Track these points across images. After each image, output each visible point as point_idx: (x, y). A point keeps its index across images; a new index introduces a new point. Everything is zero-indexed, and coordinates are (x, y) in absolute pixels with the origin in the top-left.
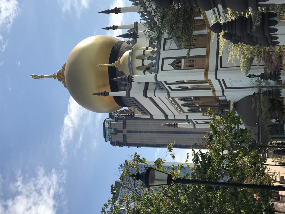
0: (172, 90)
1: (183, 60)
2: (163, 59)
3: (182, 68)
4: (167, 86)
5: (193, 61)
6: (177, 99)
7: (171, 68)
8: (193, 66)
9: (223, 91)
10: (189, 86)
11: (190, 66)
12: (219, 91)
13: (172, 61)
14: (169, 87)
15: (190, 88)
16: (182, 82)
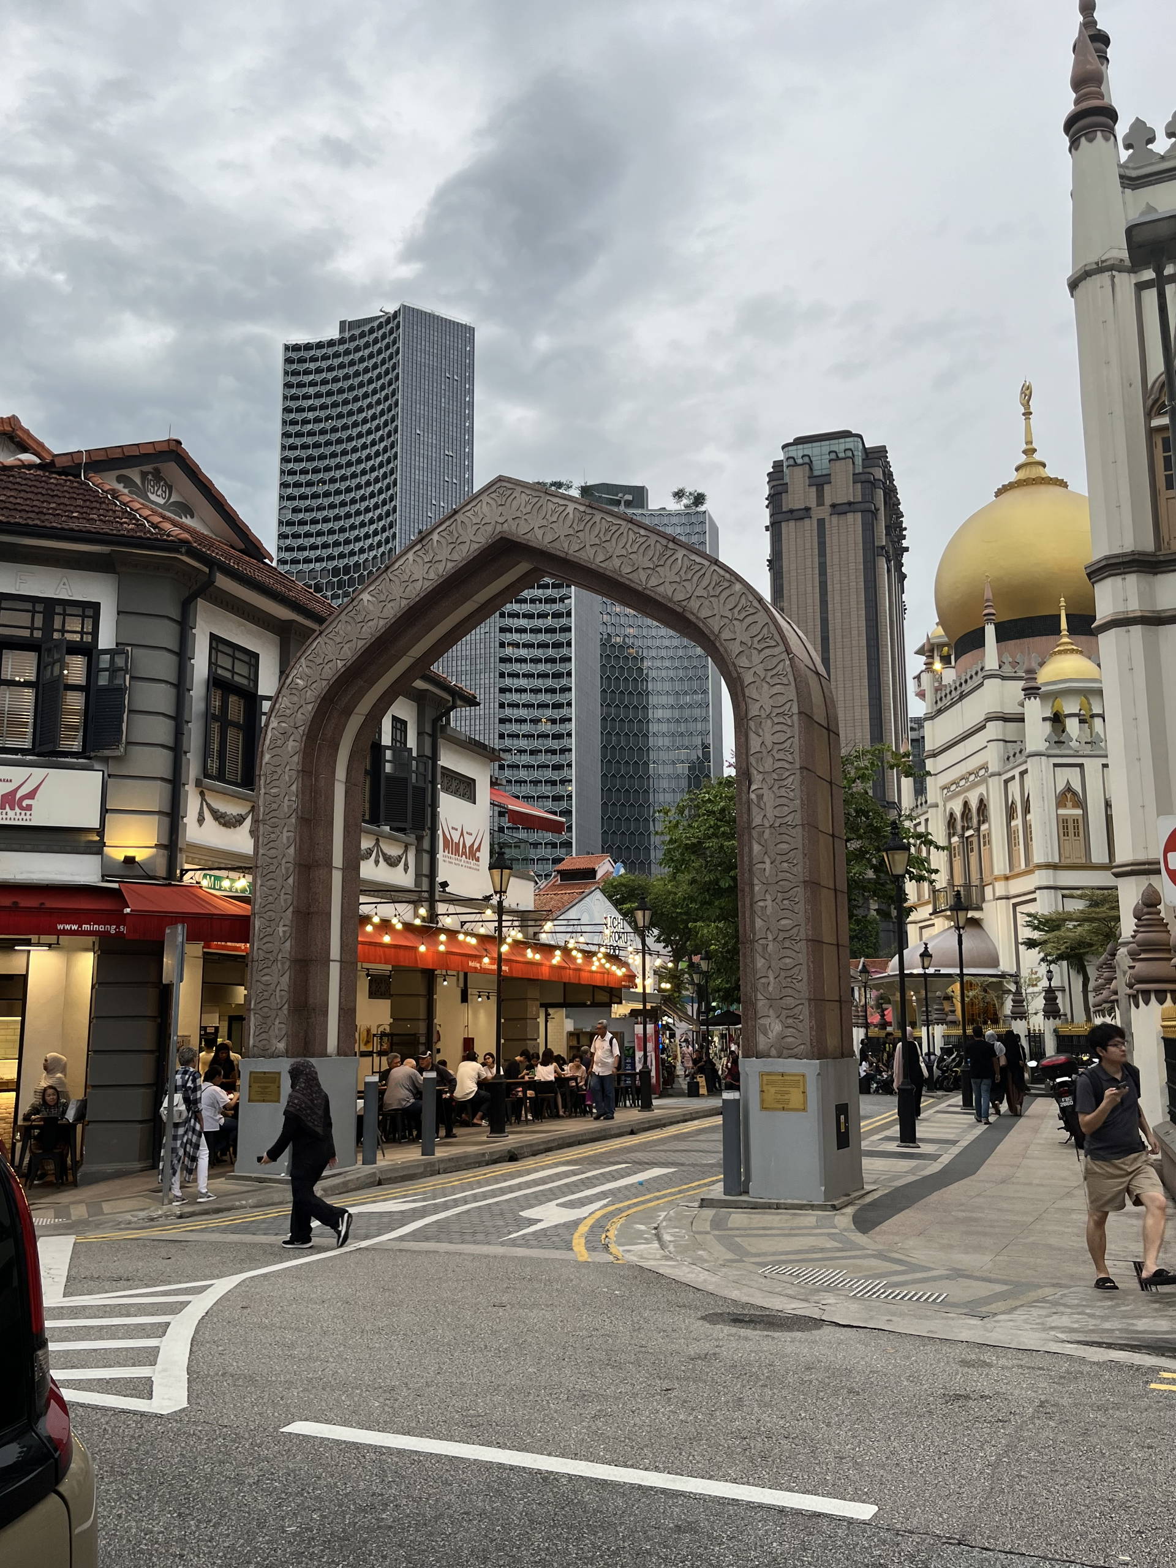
0: (1006, 782)
1: (1080, 812)
2: (1081, 766)
3: (1061, 811)
4: (1016, 772)
5: (1077, 834)
6: (982, 789)
7: (1061, 787)
8: (1066, 834)
9: (1008, 898)
10: (1018, 822)
11: (1066, 828)
12: (1007, 889)
13: (1077, 787)
14: (1013, 778)
15: (1013, 823)
16: (1027, 810)
